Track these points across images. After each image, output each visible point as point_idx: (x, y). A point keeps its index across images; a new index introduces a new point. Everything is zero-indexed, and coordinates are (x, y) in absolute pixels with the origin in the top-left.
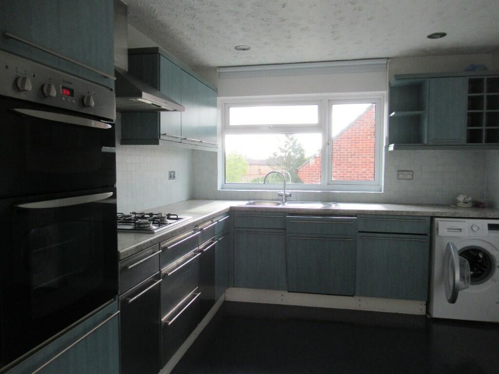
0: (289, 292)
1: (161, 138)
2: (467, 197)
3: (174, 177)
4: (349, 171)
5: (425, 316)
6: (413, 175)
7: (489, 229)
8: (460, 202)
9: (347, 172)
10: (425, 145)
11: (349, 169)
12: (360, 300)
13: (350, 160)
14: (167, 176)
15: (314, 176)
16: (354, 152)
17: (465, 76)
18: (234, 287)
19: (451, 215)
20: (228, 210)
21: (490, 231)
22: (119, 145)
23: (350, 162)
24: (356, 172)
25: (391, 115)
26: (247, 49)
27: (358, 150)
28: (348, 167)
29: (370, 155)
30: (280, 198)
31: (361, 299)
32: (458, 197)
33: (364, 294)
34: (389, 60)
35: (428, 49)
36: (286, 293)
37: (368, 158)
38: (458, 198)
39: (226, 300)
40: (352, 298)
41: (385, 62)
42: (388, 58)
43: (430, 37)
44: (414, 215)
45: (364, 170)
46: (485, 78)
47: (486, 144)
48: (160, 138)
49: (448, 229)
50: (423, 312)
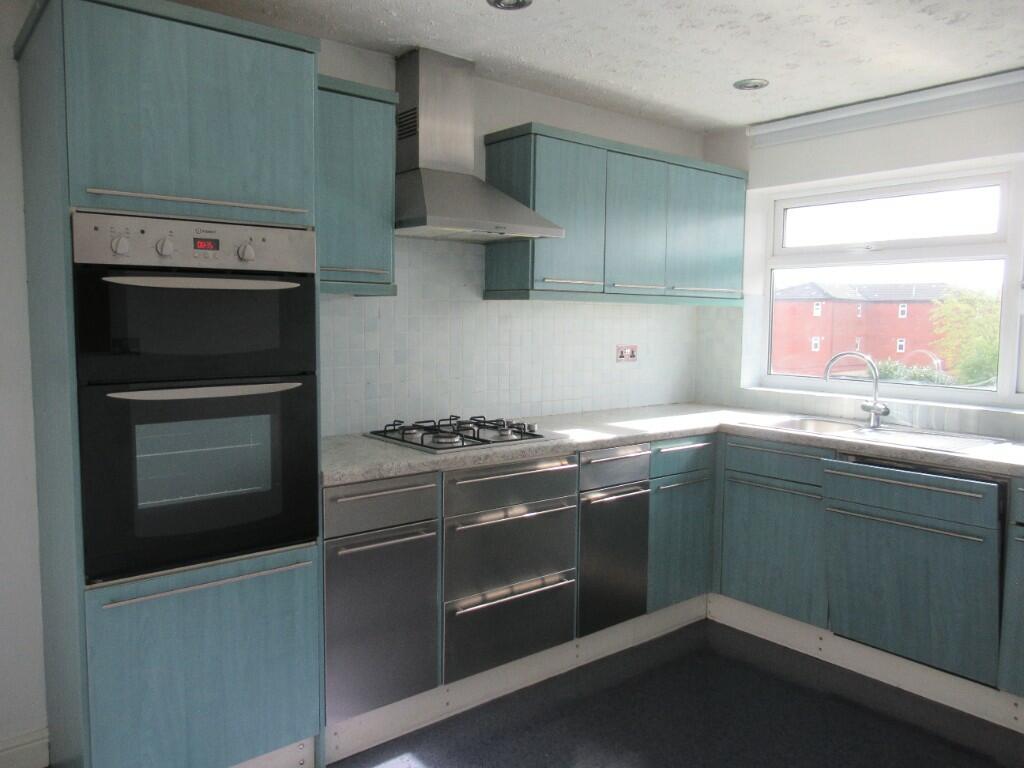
0: (835, 634)
1: (536, 287)
3: (633, 356)
12: (1016, 704)
14: (614, 354)
18: (721, 593)
20: (712, 431)
22: (480, 299)
26: (762, 86)
30: (865, 414)
31: (1020, 703)
36: (828, 635)
39: (709, 617)
48: (532, 288)
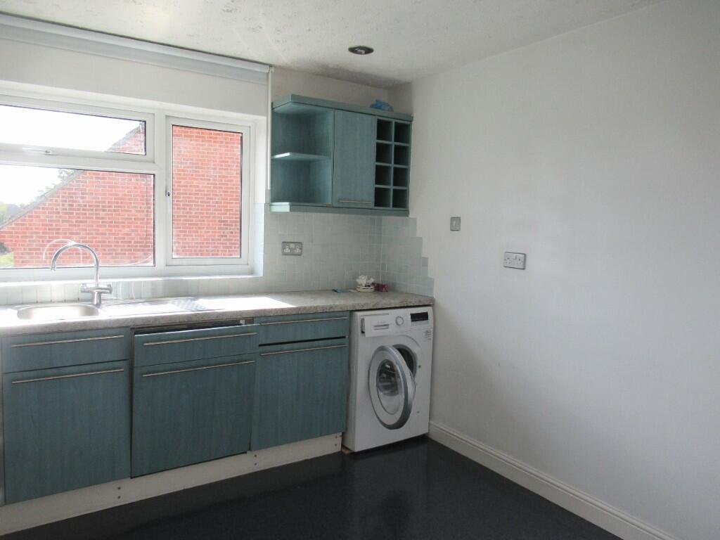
0: (132, 478)
2: (369, 279)
4: (101, 232)
5: (340, 453)
6: (301, 249)
7: (412, 321)
8: (361, 285)
9: (97, 234)
10: (328, 207)
11: (102, 230)
12: (256, 456)
13: (102, 214)
15: (34, 241)
16: (109, 202)
17: (374, 115)
19: (373, 306)
21: (414, 323)
23: (103, 218)
24: (114, 234)
25: (278, 156)
27: (115, 199)
28: (98, 226)
29: (136, 207)
32: (356, 278)
33: (265, 444)
34: (273, 70)
35: (331, 66)
37: (133, 212)
38: (357, 280)
40: (243, 455)
41: (266, 70)
42: (271, 66)
43: (353, 50)
44: (332, 310)
45: (126, 230)
46: (394, 121)
47: (395, 209)
49: (376, 326)
50: (338, 448)
